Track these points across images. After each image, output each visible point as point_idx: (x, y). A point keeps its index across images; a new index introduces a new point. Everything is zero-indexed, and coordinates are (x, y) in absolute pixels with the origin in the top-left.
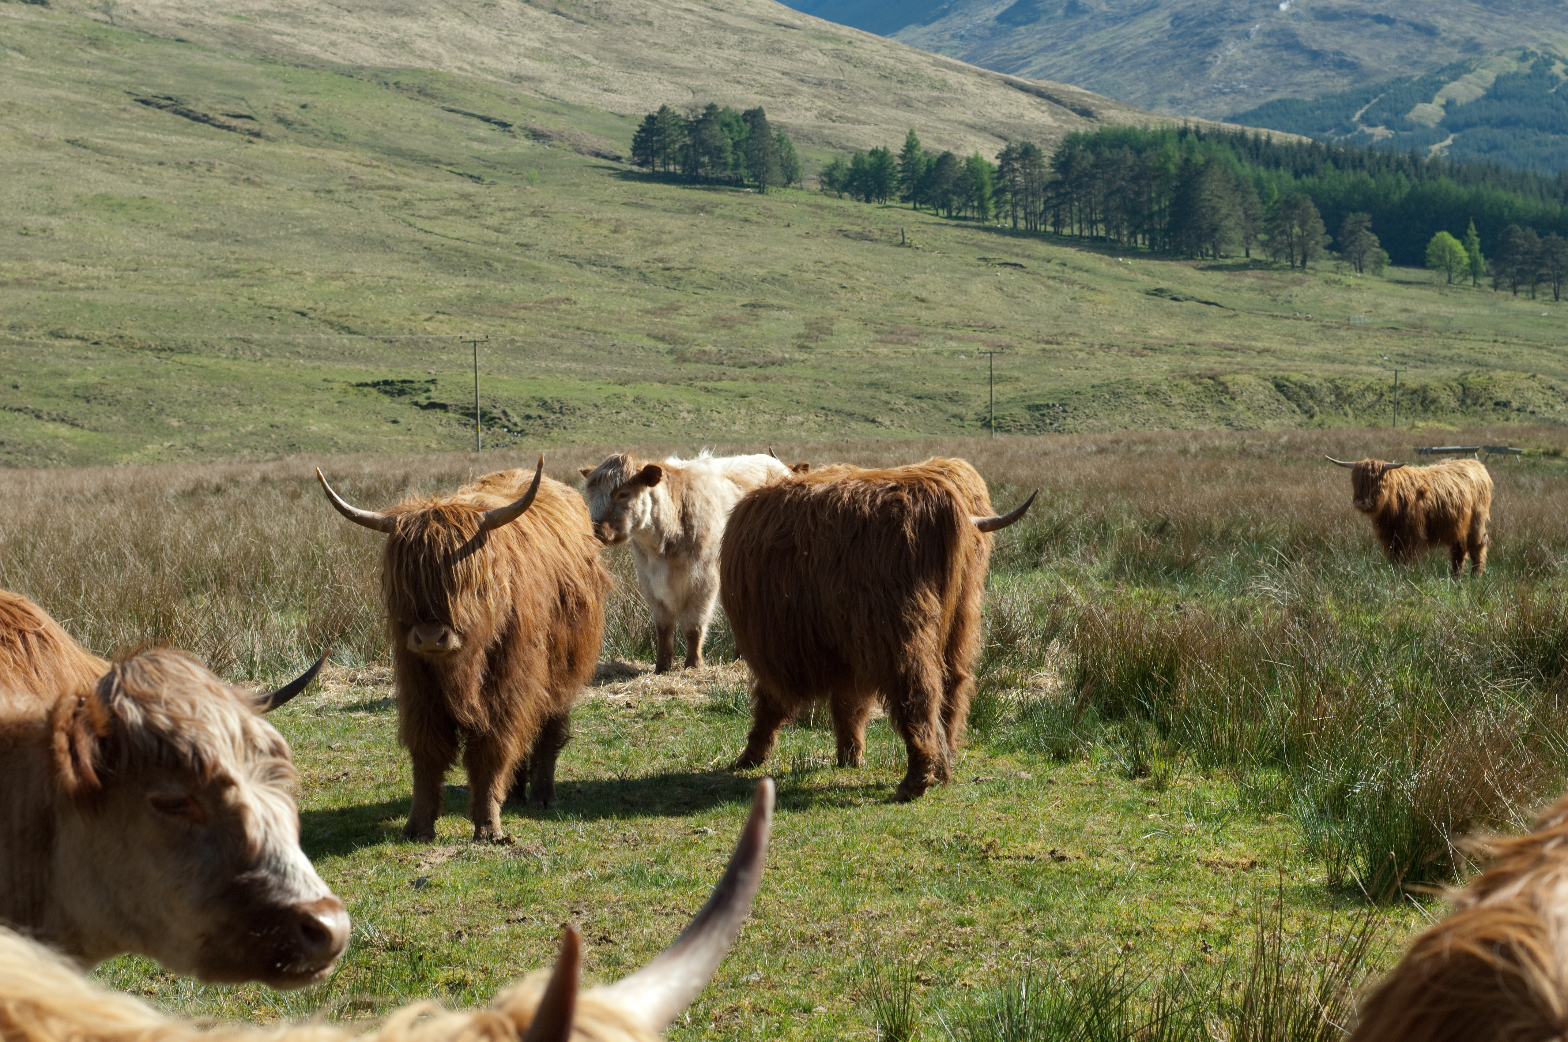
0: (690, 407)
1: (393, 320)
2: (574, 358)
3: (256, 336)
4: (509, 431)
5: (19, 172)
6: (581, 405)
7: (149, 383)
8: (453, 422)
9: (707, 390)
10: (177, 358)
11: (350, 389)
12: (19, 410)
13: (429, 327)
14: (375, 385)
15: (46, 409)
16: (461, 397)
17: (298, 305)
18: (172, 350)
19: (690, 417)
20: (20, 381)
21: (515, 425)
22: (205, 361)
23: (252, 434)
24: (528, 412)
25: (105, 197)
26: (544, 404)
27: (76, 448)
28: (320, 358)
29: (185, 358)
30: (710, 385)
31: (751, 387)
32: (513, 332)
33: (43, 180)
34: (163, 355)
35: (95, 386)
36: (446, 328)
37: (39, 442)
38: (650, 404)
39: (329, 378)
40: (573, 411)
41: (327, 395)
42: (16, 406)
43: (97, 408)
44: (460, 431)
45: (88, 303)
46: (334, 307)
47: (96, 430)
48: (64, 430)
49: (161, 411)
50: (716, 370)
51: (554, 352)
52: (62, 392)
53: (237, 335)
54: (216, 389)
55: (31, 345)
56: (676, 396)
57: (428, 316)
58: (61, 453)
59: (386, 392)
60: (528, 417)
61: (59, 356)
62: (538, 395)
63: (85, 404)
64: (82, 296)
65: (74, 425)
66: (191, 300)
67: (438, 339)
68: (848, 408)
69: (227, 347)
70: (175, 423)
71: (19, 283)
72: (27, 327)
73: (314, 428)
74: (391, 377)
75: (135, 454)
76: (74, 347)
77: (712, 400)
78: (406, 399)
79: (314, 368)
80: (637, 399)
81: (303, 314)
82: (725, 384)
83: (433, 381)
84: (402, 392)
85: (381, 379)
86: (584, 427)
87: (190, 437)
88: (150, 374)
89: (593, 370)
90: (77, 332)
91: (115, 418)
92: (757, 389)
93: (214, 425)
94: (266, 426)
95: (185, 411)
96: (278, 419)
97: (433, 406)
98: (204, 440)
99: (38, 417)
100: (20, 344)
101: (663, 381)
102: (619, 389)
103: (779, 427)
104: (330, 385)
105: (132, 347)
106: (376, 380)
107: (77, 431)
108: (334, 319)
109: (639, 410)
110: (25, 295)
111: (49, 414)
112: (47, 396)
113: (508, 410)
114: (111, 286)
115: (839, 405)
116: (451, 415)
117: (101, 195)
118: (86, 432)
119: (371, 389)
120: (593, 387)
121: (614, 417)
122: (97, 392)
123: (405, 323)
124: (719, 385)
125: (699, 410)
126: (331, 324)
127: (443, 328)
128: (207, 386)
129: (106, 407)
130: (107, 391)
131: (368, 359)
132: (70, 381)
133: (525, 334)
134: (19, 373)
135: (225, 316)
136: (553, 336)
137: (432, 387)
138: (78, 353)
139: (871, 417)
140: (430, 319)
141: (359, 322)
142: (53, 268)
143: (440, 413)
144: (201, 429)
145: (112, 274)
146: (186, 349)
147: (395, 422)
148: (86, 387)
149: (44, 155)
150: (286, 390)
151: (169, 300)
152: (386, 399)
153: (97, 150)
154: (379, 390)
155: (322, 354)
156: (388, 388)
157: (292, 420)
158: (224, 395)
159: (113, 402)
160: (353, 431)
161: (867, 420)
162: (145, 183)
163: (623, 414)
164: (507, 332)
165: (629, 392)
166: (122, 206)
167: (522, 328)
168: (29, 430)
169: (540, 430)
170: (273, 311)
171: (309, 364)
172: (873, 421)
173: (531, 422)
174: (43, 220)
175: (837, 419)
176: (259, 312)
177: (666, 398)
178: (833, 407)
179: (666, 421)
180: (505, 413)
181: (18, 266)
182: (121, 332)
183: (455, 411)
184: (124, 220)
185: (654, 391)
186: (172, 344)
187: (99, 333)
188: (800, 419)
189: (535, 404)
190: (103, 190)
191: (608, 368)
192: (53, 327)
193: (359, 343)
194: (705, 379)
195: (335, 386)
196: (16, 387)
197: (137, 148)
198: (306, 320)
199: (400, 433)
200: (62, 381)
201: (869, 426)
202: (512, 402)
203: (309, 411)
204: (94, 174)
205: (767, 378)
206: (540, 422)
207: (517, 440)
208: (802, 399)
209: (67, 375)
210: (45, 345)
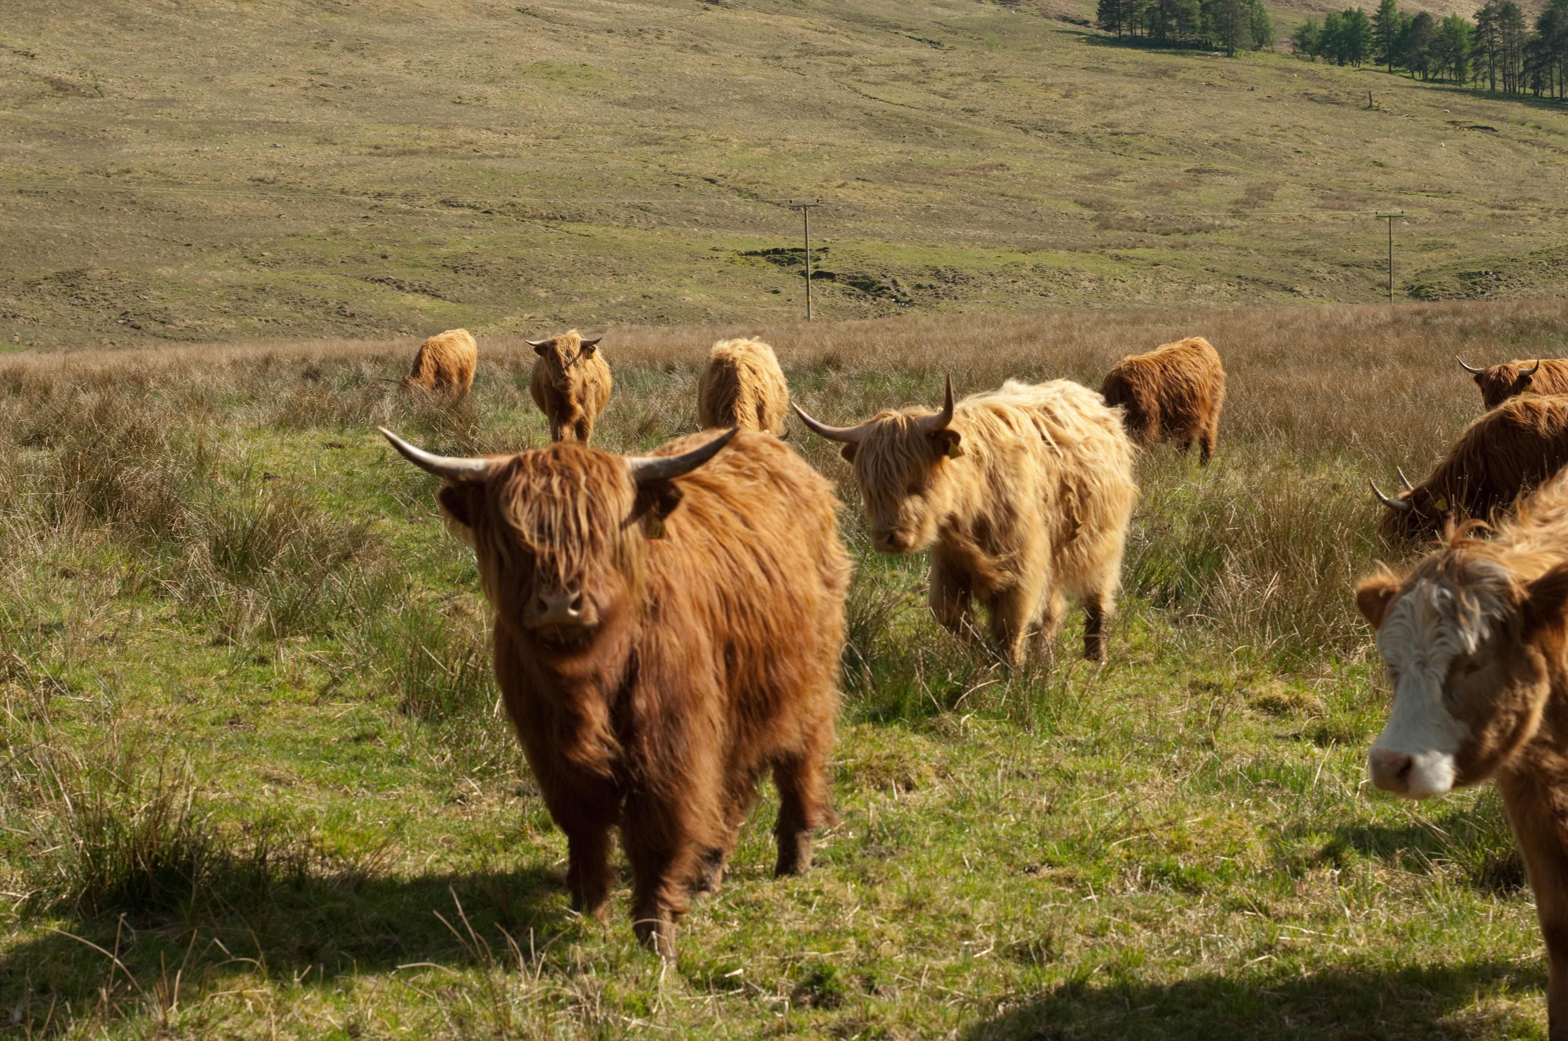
0: (1092, 275)
1: (804, 187)
2: (991, 225)
3: (656, 203)
4: (897, 301)
5: (462, 41)
6: (975, 274)
7: (523, 252)
8: (837, 292)
9: (1118, 258)
10: (565, 226)
11: (737, 258)
12: (381, 281)
13: (841, 193)
14: (765, 253)
15: (408, 280)
16: (850, 266)
17: (709, 173)
18: (563, 218)
19: (1091, 287)
20: (389, 250)
21: (904, 295)
22: (593, 229)
23: (622, 304)
24: (919, 281)
25: (545, 65)
26: (937, 273)
27: (431, 320)
28: (717, 226)
29: (573, 227)
30: (1122, 252)
31: (1167, 255)
32: (931, 200)
33: (486, 49)
34: (552, 223)
35: (464, 256)
36: (859, 195)
37: (393, 313)
38: (1050, 273)
39: (718, 246)
40: (966, 280)
41: (710, 264)
42: (377, 277)
43: (464, 278)
44: (844, 302)
45: (493, 173)
46: (747, 174)
47: (458, 301)
48: (423, 302)
49: (529, 281)
50: (1133, 236)
51: (971, 219)
52: (430, 262)
53: (636, 201)
54: (592, 259)
55: (418, 214)
56: (1079, 265)
57: (841, 182)
58: (414, 325)
59: (775, 261)
60: (919, 287)
61: (444, 226)
62: (932, 264)
63: (453, 275)
64: (487, 164)
65: (435, 296)
66: (600, 167)
67: (849, 206)
68: (1267, 276)
69: (623, 215)
70: (542, 293)
71: (431, 151)
72: (420, 196)
73: (688, 299)
74: (784, 245)
75: (492, 326)
76: (461, 216)
77: (1118, 268)
78: (795, 268)
79: (705, 237)
80: (1036, 268)
81: (712, 181)
82: (1139, 252)
83: (825, 250)
84: (792, 261)
85: (771, 248)
86: (976, 297)
87: (555, 309)
88: (529, 244)
89: (1004, 238)
90: (470, 200)
91: (479, 289)
92: (1171, 257)
93: (583, 296)
94: (638, 296)
95: (555, 281)
96: (652, 289)
97: (819, 275)
98: (568, 311)
99: (400, 288)
100: (407, 212)
101: (1072, 249)
102: (1020, 257)
103: (1187, 297)
104: (716, 254)
105: (522, 215)
106: (766, 248)
107: (438, 302)
108: (743, 185)
109: (1036, 279)
110: (430, 163)
111: (411, 285)
112: (415, 266)
113: (898, 279)
114: (524, 153)
115: (1257, 273)
116: (836, 284)
117: (542, 63)
118: (447, 303)
119: (759, 258)
120: (992, 254)
121: (1010, 287)
122: (466, 261)
123: (816, 190)
124: (1131, 253)
125: (1101, 279)
126: (739, 190)
127: (855, 195)
128: (584, 255)
129: (475, 279)
130: (477, 261)
131: (770, 227)
132: (443, 250)
133: (943, 202)
134: (392, 242)
135: (631, 183)
136: (972, 203)
137: (823, 256)
138: (464, 222)
139: (1289, 286)
140: (843, 185)
141: (769, 189)
142: (472, 136)
143: (826, 283)
144: (567, 299)
145: (531, 141)
146: (578, 218)
147: (776, 292)
148: (456, 257)
149: (492, 23)
150: (667, 259)
151: (577, 167)
152: (774, 269)
153: (547, 19)
154: (768, 260)
155: (722, 222)
156: (778, 257)
157: (667, 290)
158: (599, 265)
159: (481, 271)
160: (729, 302)
161: (1285, 289)
162: (589, 51)
163: (1020, 283)
164: (923, 199)
165: (1029, 260)
166: (561, 73)
167: (939, 195)
168: (386, 301)
169: (929, 300)
170: (681, 178)
171: (703, 232)
172: (1292, 291)
173: (921, 292)
174: (479, 88)
175: (1251, 287)
176: (665, 179)
177: (1067, 266)
178: (1250, 275)
179: (1065, 290)
180: (894, 282)
181: (436, 134)
182: (514, 200)
183: (843, 280)
184: (562, 88)
185: (1059, 259)
186: (565, 213)
187: (492, 201)
188: (1210, 288)
189: (928, 273)
190: (544, 58)
191: (1019, 235)
192: (446, 196)
193: (765, 212)
194: (1118, 247)
195: (720, 254)
196: (385, 257)
197: (587, 15)
198: (714, 188)
199: (779, 304)
200: (434, 251)
201: (1286, 295)
202: (904, 272)
203: (687, 281)
204: (538, 42)
205: (1186, 246)
206: (931, 291)
207: (902, 311)
208: (1218, 267)
209: (441, 244)
210: (433, 214)
